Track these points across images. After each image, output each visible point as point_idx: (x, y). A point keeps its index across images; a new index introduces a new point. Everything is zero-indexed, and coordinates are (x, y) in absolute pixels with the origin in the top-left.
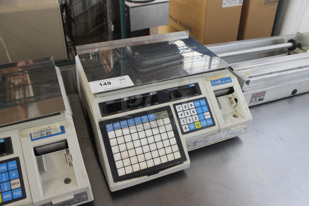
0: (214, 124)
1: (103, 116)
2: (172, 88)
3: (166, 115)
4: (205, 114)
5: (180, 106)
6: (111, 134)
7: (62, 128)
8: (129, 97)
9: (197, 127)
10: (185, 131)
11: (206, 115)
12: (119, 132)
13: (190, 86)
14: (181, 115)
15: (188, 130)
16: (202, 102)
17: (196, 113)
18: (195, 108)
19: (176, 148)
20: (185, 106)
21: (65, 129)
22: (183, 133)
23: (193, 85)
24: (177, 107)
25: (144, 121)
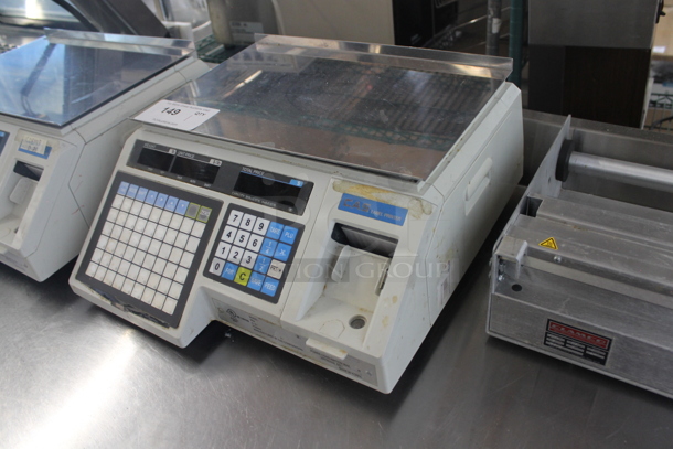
0: (274, 299)
1: (128, 164)
2: (253, 169)
3: (204, 217)
4: (274, 263)
5: (240, 214)
6: (118, 201)
7: (48, 150)
8: (178, 151)
9: (237, 280)
10: (212, 270)
11: (274, 268)
12: (127, 204)
13: (292, 183)
14: (229, 235)
15: (218, 273)
16: (287, 234)
17: (257, 249)
18: (265, 237)
19: (177, 291)
20: (249, 221)
21: (51, 153)
22: (207, 273)
23: (299, 184)
24: (234, 212)
25: (168, 207)
